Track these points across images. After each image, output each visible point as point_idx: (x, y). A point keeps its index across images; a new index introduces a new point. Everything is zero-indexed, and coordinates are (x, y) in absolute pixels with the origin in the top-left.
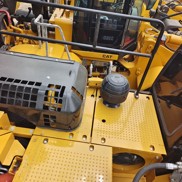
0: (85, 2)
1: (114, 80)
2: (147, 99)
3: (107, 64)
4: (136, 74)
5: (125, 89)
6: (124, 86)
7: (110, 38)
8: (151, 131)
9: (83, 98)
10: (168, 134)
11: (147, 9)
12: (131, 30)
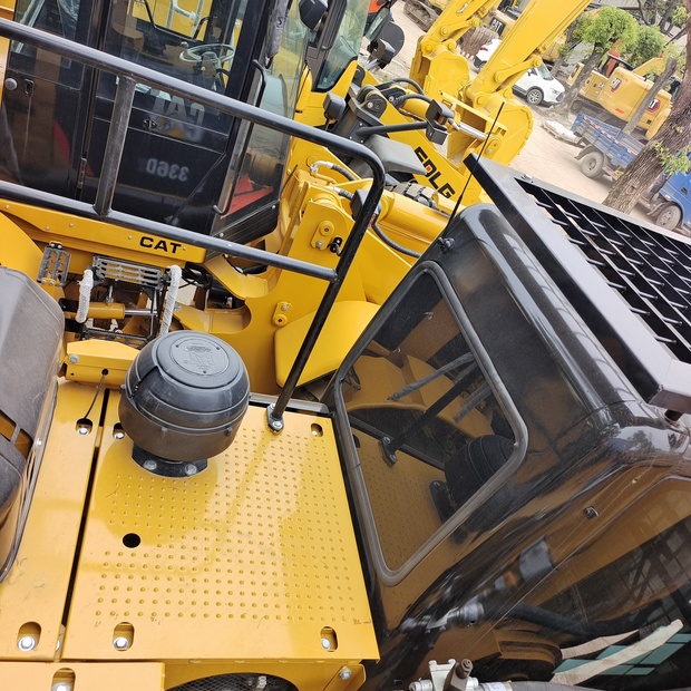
0: (70, 5)
1: (186, 362)
2: (315, 433)
3: (158, 276)
4: (273, 323)
5: (230, 399)
6: (228, 387)
7: (173, 171)
8: (326, 567)
9: (32, 442)
10: (385, 575)
11: (315, 89)
12: (259, 156)
